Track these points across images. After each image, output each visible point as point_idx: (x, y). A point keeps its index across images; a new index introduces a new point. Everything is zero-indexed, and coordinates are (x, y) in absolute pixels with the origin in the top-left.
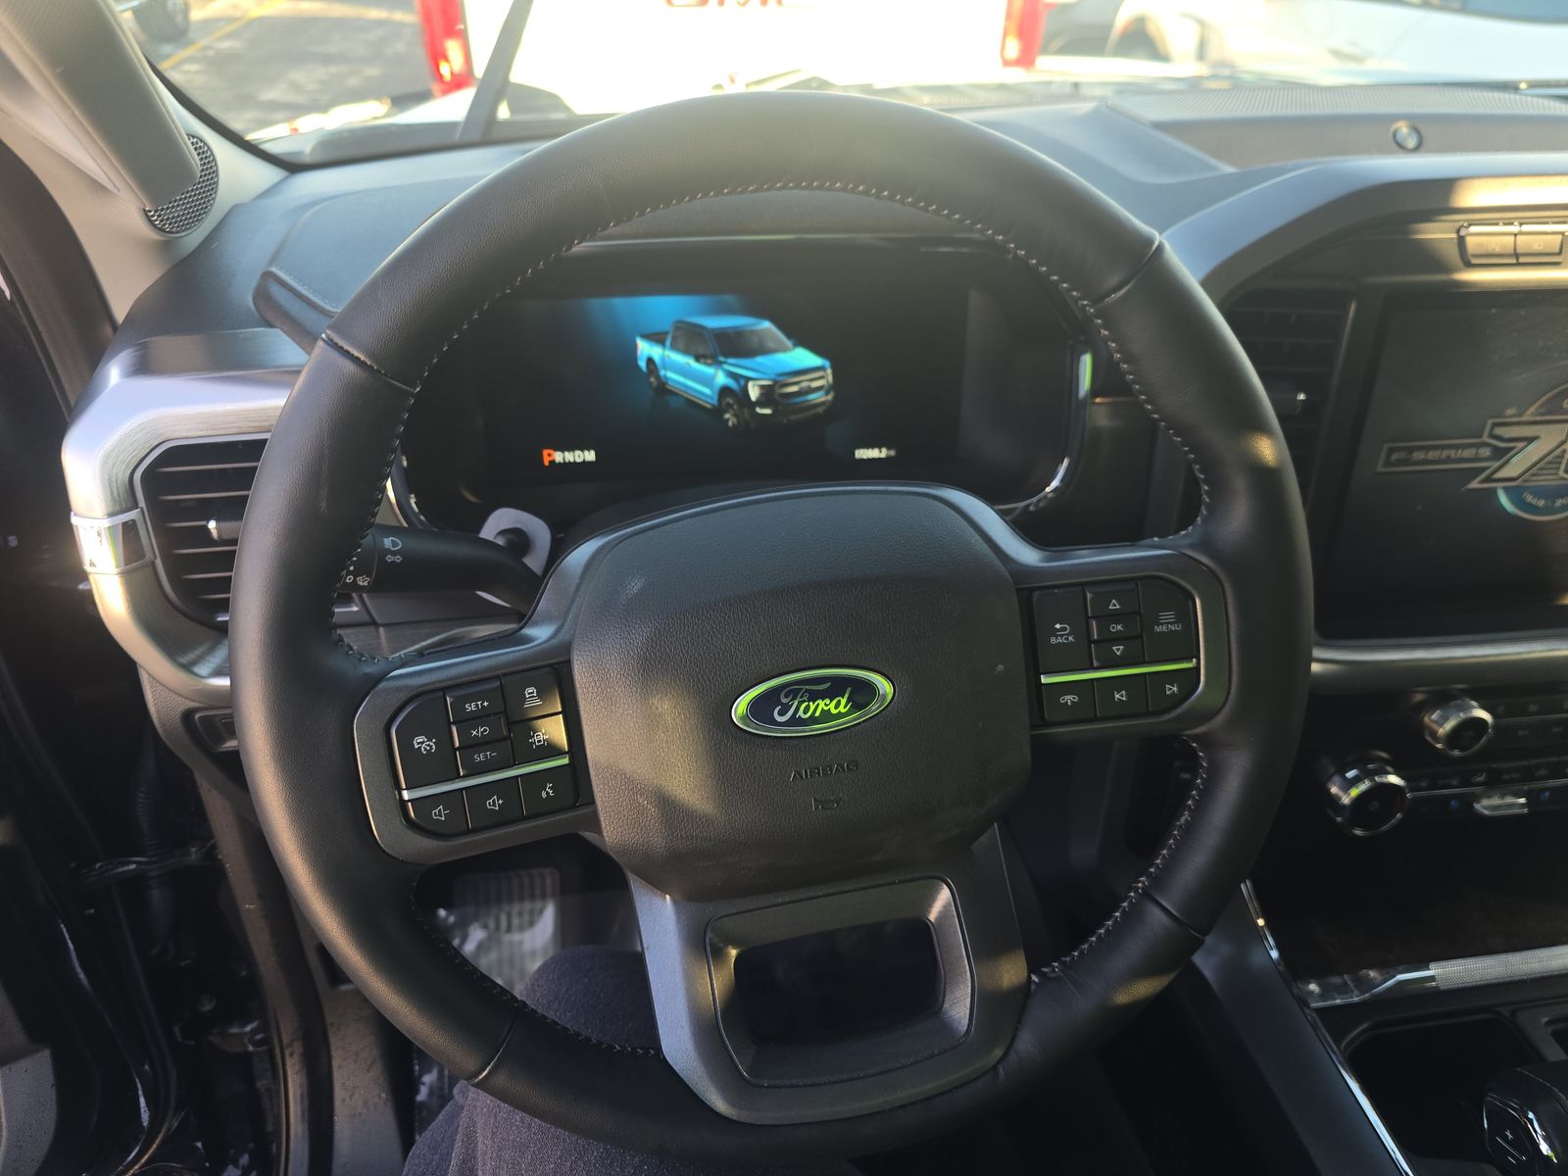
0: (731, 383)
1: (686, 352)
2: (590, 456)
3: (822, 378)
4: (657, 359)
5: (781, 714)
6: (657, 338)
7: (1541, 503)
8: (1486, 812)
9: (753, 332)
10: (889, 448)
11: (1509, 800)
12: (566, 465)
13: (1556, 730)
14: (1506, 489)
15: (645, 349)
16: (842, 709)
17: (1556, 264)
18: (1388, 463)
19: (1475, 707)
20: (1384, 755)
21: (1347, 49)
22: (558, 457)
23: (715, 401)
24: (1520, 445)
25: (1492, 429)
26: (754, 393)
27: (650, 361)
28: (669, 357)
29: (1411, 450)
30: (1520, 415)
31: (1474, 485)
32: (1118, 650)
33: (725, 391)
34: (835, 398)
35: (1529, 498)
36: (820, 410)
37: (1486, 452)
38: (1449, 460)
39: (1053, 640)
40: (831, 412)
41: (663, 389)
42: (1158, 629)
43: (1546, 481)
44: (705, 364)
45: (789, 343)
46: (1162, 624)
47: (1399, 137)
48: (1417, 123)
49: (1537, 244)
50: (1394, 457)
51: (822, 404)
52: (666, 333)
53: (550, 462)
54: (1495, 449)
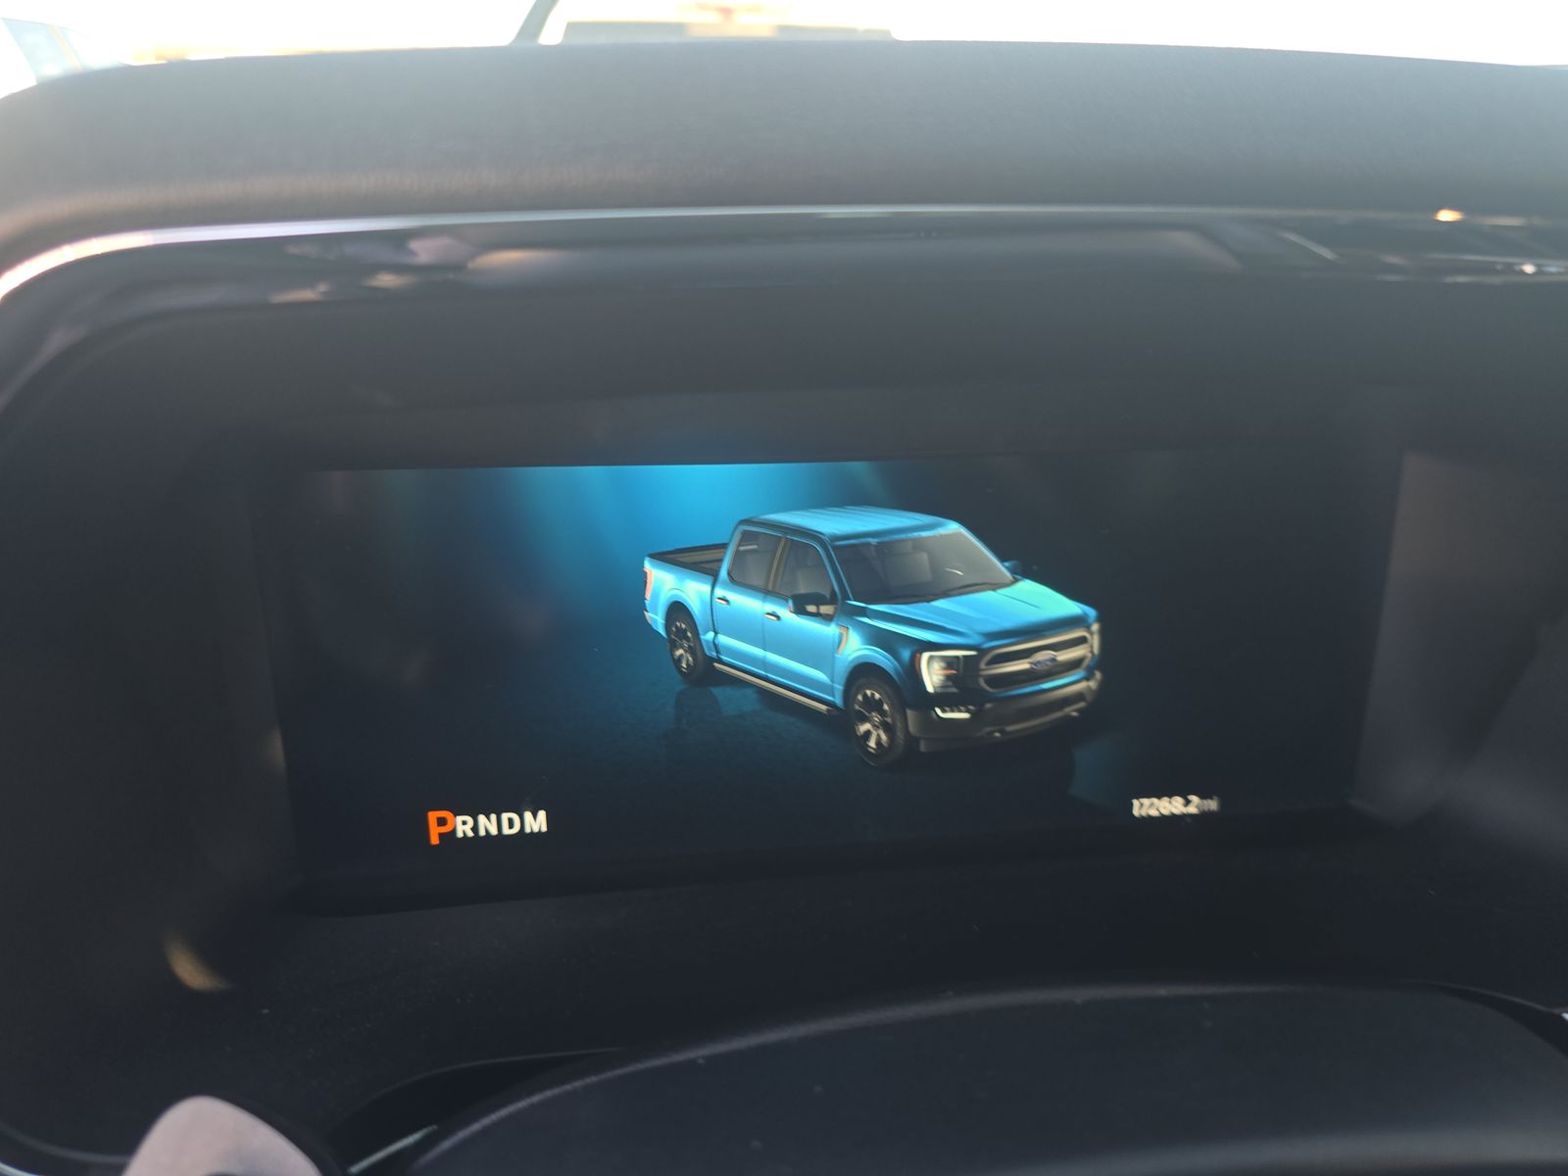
0: (878, 656)
1: (767, 592)
2: (537, 822)
3: (1082, 640)
4: (695, 606)
6: (696, 560)
9: (919, 545)
10: (1202, 797)
12: (480, 843)
15: (664, 584)
22: (463, 826)
23: (838, 698)
26: (932, 676)
27: (677, 610)
28: (727, 602)
33: (862, 672)
34: (1103, 685)
36: (1071, 711)
40: (1096, 714)
41: (708, 672)
44: (816, 616)
45: (1002, 569)
51: (1079, 697)
53: (441, 835)
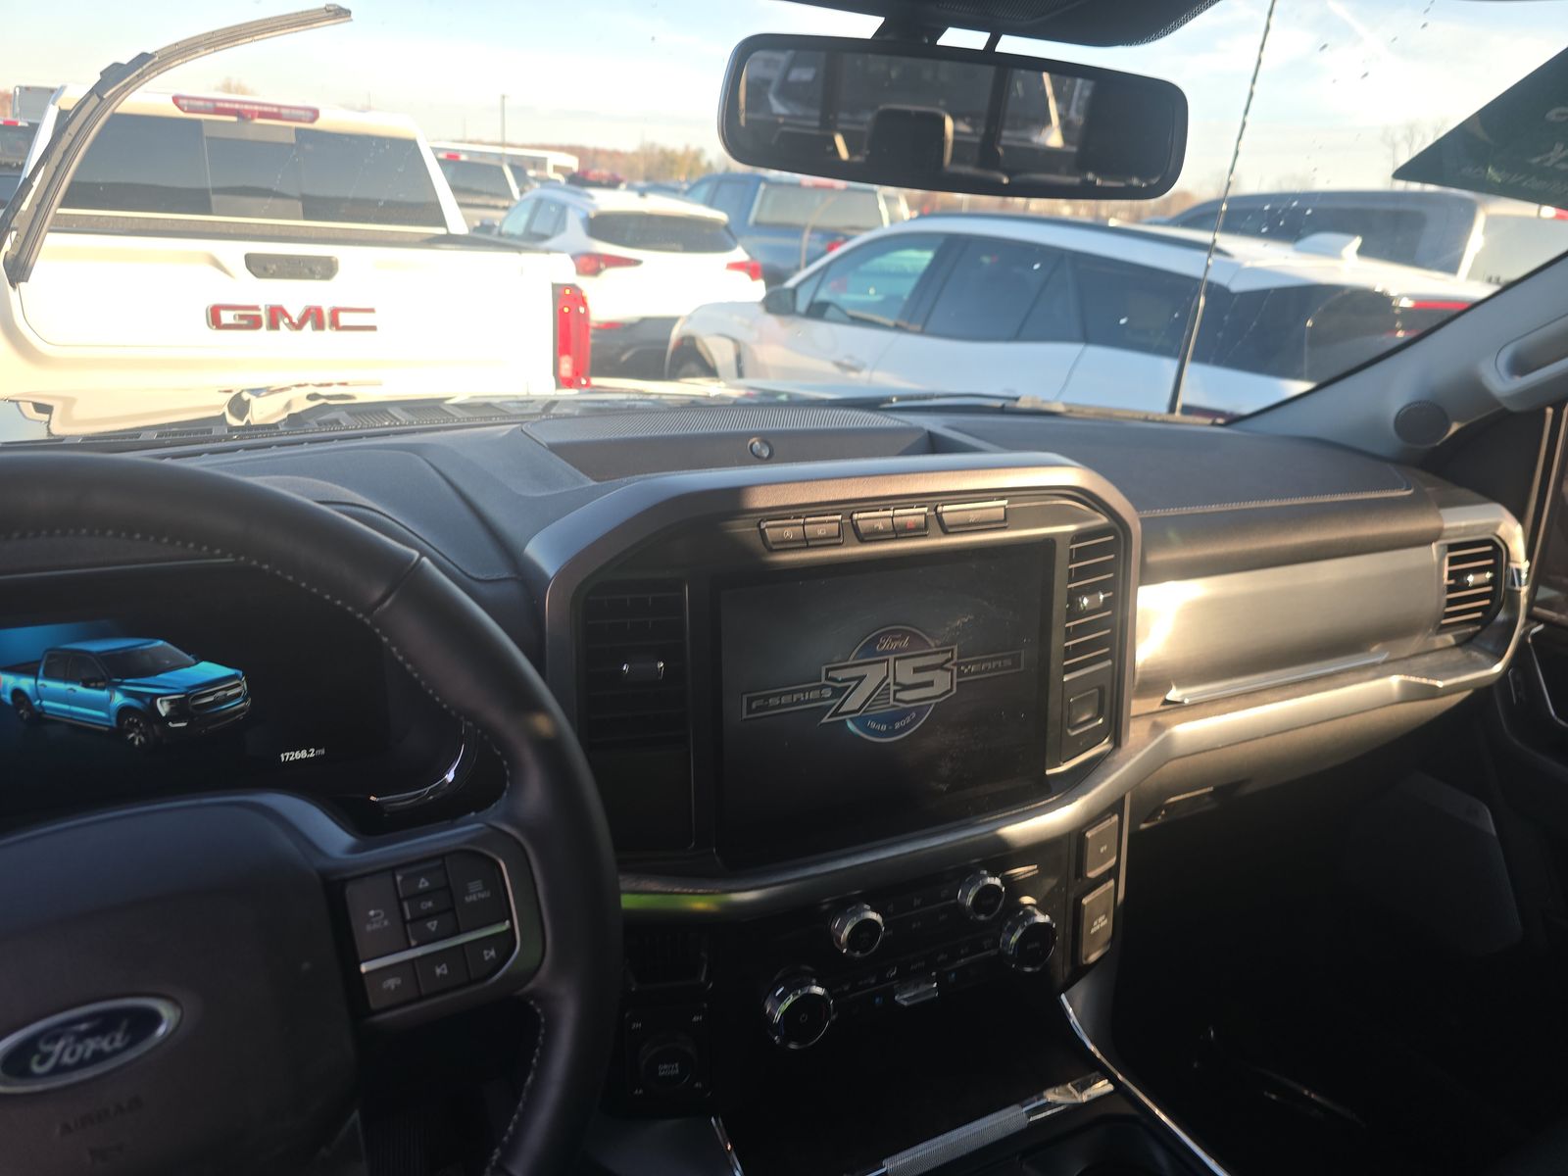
0: (132, 703)
4: (27, 690)
5: (42, 1062)
6: (25, 669)
7: (884, 728)
8: (905, 1003)
9: (145, 652)
10: (316, 749)
11: (923, 988)
13: (943, 917)
14: (851, 719)
15: (8, 682)
16: (118, 1044)
17: (838, 545)
18: (750, 711)
19: (867, 910)
20: (808, 968)
21: (846, 361)
23: (114, 724)
24: (854, 684)
25: (827, 674)
26: (163, 709)
27: (17, 693)
28: (45, 686)
29: (767, 698)
30: (847, 660)
31: (825, 720)
32: (432, 925)
33: (124, 711)
34: (253, 703)
35: (873, 725)
36: (240, 716)
37: (827, 693)
38: (799, 702)
39: (369, 928)
40: (252, 716)
41: (39, 718)
42: (468, 899)
43: (880, 709)
44: (96, 688)
45: (190, 658)
46: (472, 894)
47: (754, 449)
48: (766, 438)
49: (821, 531)
50: (754, 706)
51: (242, 710)
52: (39, 662)
54: (834, 689)
